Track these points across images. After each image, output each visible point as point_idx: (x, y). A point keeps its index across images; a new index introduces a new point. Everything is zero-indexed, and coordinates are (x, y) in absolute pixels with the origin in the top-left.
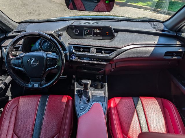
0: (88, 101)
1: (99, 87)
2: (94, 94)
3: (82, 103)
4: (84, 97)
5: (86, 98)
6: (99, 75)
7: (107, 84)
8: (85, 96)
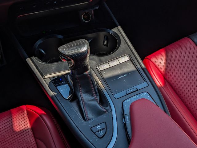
0: (103, 101)
1: (103, 43)
2: (106, 75)
3: (90, 115)
4: (85, 97)
5: (92, 95)
6: (85, 8)
7: (119, 27)
8: (88, 91)
